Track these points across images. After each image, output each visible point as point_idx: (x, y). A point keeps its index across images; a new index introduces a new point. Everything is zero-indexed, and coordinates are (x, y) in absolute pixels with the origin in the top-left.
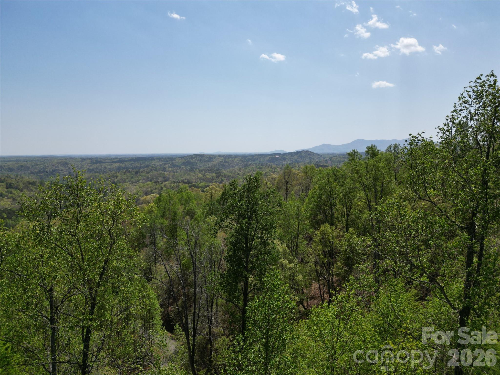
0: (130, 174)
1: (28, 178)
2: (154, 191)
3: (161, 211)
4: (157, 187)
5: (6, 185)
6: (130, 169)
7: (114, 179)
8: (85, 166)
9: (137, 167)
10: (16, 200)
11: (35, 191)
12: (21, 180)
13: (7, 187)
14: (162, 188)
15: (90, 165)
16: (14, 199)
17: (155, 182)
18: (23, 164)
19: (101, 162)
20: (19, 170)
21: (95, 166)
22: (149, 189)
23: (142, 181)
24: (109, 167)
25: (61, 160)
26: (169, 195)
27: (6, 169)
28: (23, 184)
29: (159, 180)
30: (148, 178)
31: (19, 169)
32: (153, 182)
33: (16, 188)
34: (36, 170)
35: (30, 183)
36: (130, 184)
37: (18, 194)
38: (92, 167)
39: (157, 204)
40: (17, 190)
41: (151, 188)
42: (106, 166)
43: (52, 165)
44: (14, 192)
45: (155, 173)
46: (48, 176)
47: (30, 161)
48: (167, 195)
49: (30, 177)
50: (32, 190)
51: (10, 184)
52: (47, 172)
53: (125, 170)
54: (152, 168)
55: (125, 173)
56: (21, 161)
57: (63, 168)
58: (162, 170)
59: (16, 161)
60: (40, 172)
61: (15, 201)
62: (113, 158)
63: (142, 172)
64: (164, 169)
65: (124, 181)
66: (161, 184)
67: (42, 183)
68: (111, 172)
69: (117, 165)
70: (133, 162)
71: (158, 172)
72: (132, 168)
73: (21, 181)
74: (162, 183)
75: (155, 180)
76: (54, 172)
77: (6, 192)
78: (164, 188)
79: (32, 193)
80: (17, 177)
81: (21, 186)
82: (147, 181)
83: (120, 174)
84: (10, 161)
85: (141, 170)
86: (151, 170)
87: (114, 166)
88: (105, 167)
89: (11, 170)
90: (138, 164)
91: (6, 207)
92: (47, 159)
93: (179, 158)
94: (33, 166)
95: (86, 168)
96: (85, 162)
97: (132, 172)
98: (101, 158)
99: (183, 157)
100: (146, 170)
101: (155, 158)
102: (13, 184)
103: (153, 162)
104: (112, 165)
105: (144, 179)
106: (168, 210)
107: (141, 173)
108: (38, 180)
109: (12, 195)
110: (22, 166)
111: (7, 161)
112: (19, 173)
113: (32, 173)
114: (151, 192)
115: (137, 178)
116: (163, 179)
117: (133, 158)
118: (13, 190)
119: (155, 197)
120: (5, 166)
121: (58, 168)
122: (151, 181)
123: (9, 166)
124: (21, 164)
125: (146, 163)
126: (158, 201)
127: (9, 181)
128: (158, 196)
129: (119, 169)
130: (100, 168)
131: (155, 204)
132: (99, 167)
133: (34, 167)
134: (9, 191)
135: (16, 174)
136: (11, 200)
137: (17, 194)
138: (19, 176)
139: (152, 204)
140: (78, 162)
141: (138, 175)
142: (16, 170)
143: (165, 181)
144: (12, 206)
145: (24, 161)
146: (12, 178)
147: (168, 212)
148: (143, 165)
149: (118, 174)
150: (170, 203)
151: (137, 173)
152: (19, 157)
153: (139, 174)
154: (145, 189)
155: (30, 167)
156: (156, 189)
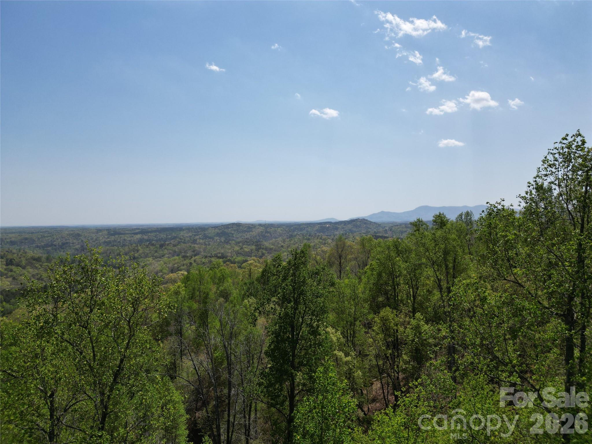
0: (154, 247)
1: (32, 253)
2: (182, 267)
3: (190, 292)
4: (185, 262)
5: (6, 261)
6: (154, 242)
7: (135, 254)
8: (101, 238)
9: (162, 239)
10: (17, 279)
11: (39, 268)
12: (24, 255)
13: (7, 263)
14: (191, 263)
15: (106, 237)
16: (14, 278)
17: (183, 257)
18: (27, 236)
19: (120, 234)
20: (23, 244)
21: (112, 238)
22: (176, 265)
23: (167, 256)
24: (129, 239)
25: (72, 231)
26: (200, 272)
27: (7, 242)
28: (26, 260)
29: (188, 255)
30: (175, 252)
31: (23, 242)
32: (180, 256)
33: (18, 265)
34: (43, 244)
35: (34, 259)
36: (153, 259)
37: (20, 272)
38: (109, 239)
39: (185, 283)
40: (19, 267)
41: (178, 264)
42: (126, 238)
43: (62, 238)
44: (14, 270)
45: (183, 245)
46: (56, 250)
47: (36, 233)
48: (197, 272)
49: (35, 252)
50: (36, 268)
51: (11, 260)
52: (55, 246)
53: (148, 243)
54: (180, 240)
55: (147, 246)
56: (25, 233)
57: (75, 241)
58: (192, 243)
59: (20, 232)
60: (47, 245)
61: (15, 281)
62: (135, 229)
63: (168, 245)
64: (194, 242)
65: (146, 256)
66: (190, 259)
67: (48, 260)
68: (131, 245)
69: (139, 236)
70: (158, 233)
71: (187, 245)
72: (157, 241)
73: (24, 257)
74: (192, 258)
75: (183, 254)
76: (64, 246)
77: (5, 269)
78: (194, 264)
79: (36, 271)
80: (20, 251)
81: (24, 263)
82: (173, 256)
83: (142, 248)
84: (13, 233)
85: (167, 243)
86: (179, 243)
87: (135, 239)
88: (124, 240)
89: (12, 243)
90: (163, 236)
91: (4, 288)
92: (56, 231)
93: (212, 228)
94: (39, 239)
95: (102, 241)
96: (100, 234)
97: (157, 245)
98: (120, 229)
99: (217, 227)
100: (172, 243)
101: (184, 228)
102: (14, 260)
103: (182, 233)
104: (133, 237)
105: (170, 253)
106: (198, 290)
107: (166, 246)
108: (45, 256)
109: (13, 273)
110: (26, 239)
111: (8, 233)
112: (22, 247)
113: (37, 247)
114: (178, 269)
115: (161, 252)
116: (193, 253)
117: (157, 228)
118: (14, 268)
119: (183, 275)
120: (6, 239)
121: (68, 241)
122: (178, 255)
123: (10, 238)
124: (26, 237)
125: (174, 234)
126: (186, 280)
127: (10, 256)
128: (186, 273)
129: (141, 241)
130: (119, 240)
131: (183, 283)
132: (117, 239)
133: (41, 240)
134: (8, 269)
135: (18, 248)
136: (10, 279)
137: (18, 272)
138: (22, 251)
139: (179, 283)
140: (93, 233)
141: (163, 249)
142: (19, 243)
143: (195, 255)
144: (11, 287)
145: (29, 233)
146: (14, 253)
147: (198, 293)
148: (170, 237)
149: (139, 248)
150: (200, 282)
151: (161, 246)
152: (23, 228)
153: (164, 247)
154: (170, 265)
155: (36, 240)
156: (184, 265)
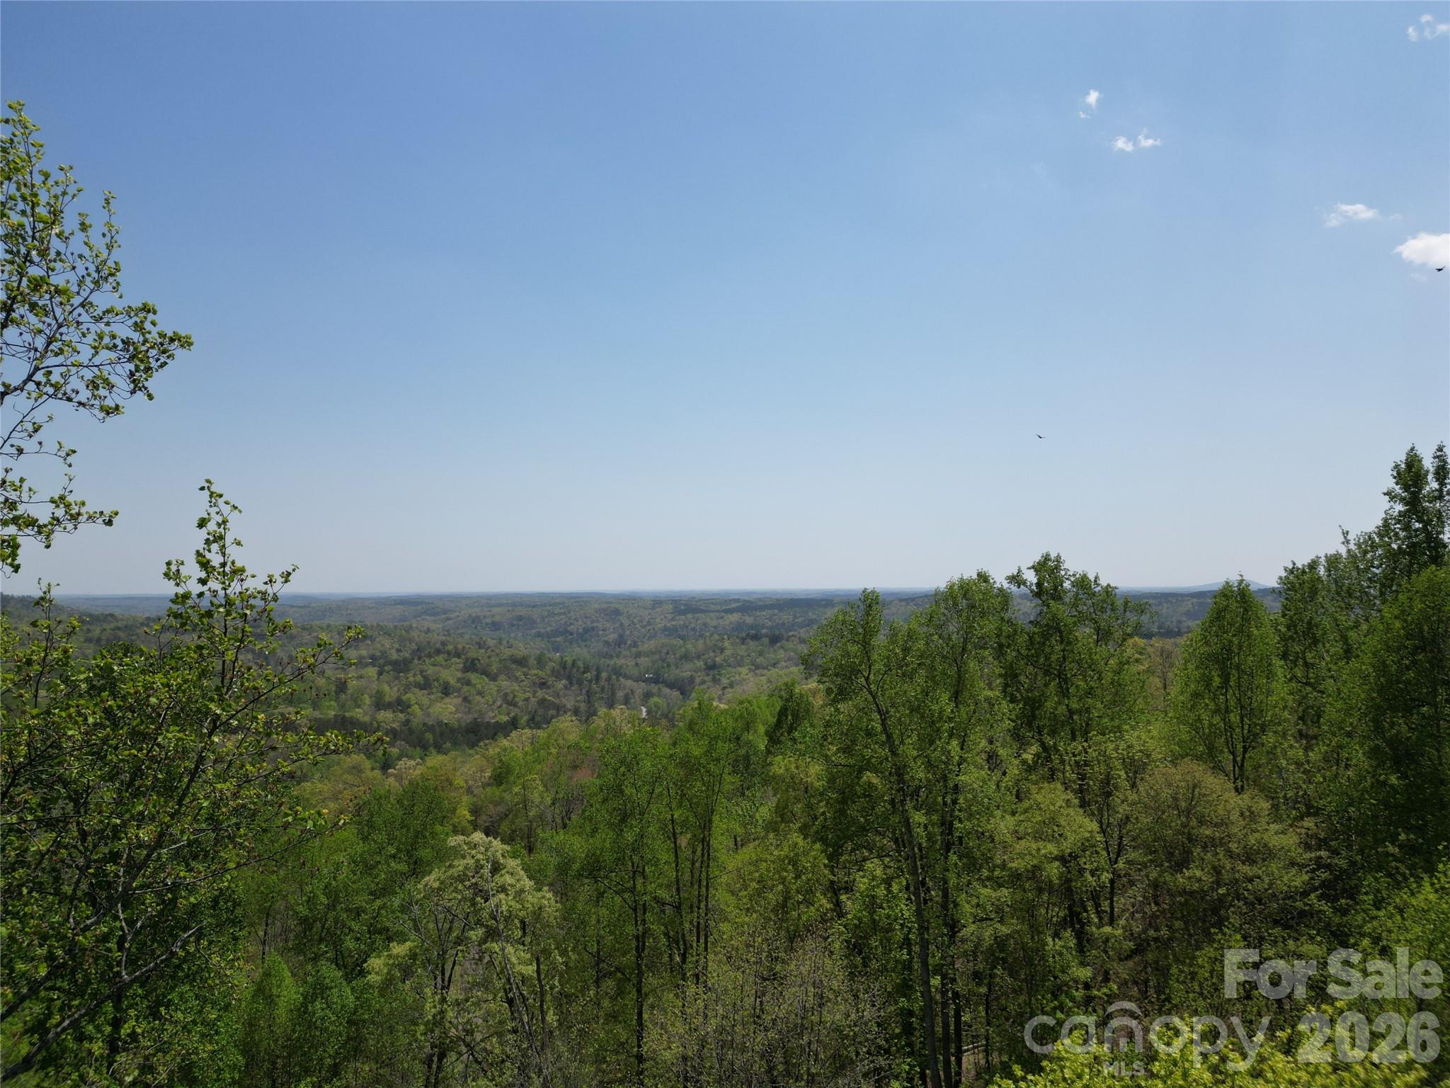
0: (756, 643)
5: (466, 663)
7: (715, 657)
8: (658, 620)
13: (464, 667)
16: (465, 699)
18: (523, 613)
19: (698, 610)
20: (512, 628)
21: (681, 620)
23: (781, 664)
24: (714, 623)
27: (486, 624)
28: (501, 661)
31: (512, 625)
34: (549, 629)
35: (517, 661)
36: (751, 670)
37: (481, 687)
38: (674, 623)
40: (484, 676)
42: (708, 620)
43: (587, 617)
50: (516, 679)
51: (473, 660)
52: (571, 634)
53: (750, 632)
55: (745, 641)
56: (521, 606)
57: (608, 625)
59: (514, 605)
60: (556, 633)
61: (467, 705)
62: (731, 600)
63: (790, 638)
65: (738, 663)
69: (735, 617)
70: (779, 610)
72: (770, 629)
73: (498, 655)
76: (586, 634)
77: (459, 680)
80: (500, 644)
81: (494, 668)
82: (791, 665)
83: (734, 644)
85: (790, 633)
88: (705, 625)
89: (495, 626)
90: (786, 617)
91: (442, 718)
92: (579, 602)
94: (544, 618)
95: (659, 625)
96: (661, 609)
97: (766, 639)
98: (702, 600)
101: (836, 600)
102: (481, 660)
103: (829, 613)
104: (722, 618)
107: (783, 642)
109: (468, 689)
110: (520, 618)
117: (778, 600)
118: (473, 677)
120: (486, 617)
124: (520, 613)
127: (473, 654)
132: (690, 623)
133: (547, 620)
134: (464, 679)
135: (501, 637)
136: (460, 701)
137: (478, 686)
138: (504, 642)
140: (645, 608)
142: (505, 627)
144: (455, 717)
145: (528, 606)
148: (800, 620)
151: (775, 641)
152: (523, 596)
155: (538, 620)
